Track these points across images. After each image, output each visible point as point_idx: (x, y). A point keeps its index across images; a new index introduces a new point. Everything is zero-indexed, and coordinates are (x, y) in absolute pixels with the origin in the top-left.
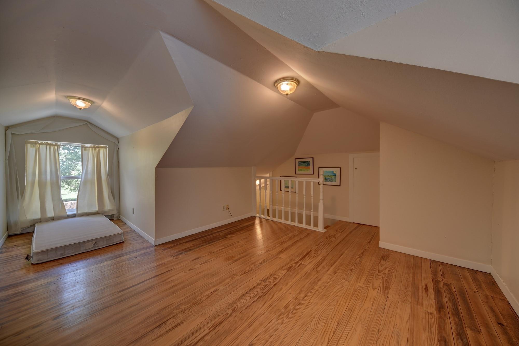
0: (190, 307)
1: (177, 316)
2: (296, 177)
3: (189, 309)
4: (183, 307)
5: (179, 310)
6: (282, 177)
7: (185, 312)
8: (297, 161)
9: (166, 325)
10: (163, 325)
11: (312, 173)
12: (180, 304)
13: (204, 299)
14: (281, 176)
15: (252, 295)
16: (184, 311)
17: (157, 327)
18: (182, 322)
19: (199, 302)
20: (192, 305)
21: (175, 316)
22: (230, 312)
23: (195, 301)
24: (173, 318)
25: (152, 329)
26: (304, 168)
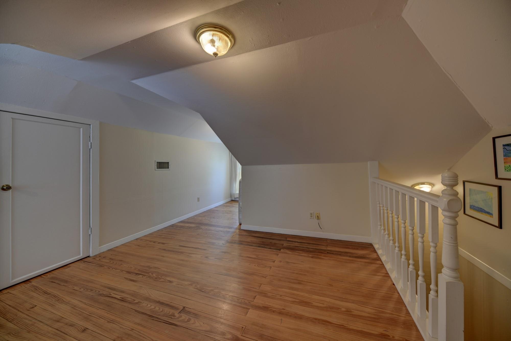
8: (500, 143)
15: (157, 309)
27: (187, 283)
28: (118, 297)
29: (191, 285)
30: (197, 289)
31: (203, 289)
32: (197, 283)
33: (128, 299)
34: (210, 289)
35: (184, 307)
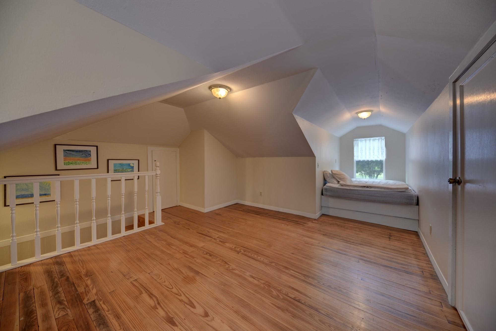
0: (274, 288)
1: (285, 293)
2: (59, 175)
3: (276, 288)
4: (275, 293)
5: (279, 294)
6: (7, 179)
7: (279, 289)
8: (60, 149)
9: (296, 297)
10: (296, 298)
11: (96, 167)
12: (272, 297)
13: (263, 282)
14: (5, 177)
15: (256, 256)
16: (279, 291)
17: (300, 302)
18: (290, 287)
19: (267, 284)
20: (272, 287)
21: (286, 295)
22: (274, 264)
23: (266, 287)
24: (288, 295)
25: (303, 305)
26: (79, 160)
27: (237, 272)
28: (292, 271)
29: (233, 269)
30: (228, 264)
31: (224, 263)
32: (227, 270)
33: (282, 267)
34: (219, 262)
35: (238, 254)
